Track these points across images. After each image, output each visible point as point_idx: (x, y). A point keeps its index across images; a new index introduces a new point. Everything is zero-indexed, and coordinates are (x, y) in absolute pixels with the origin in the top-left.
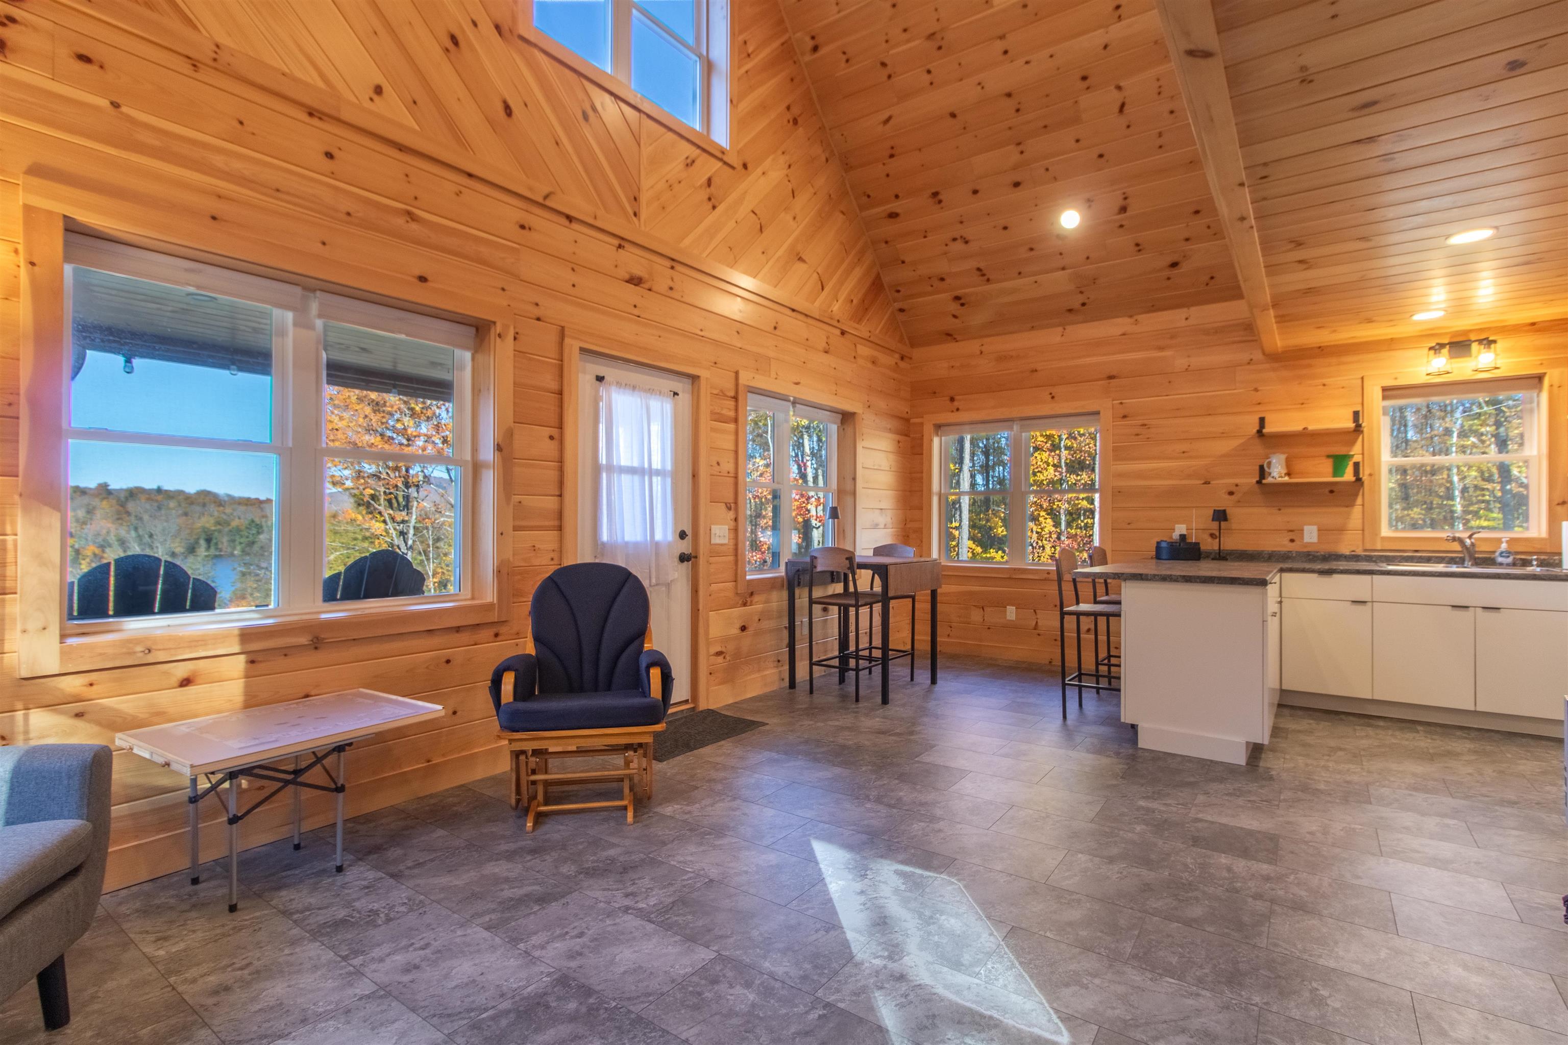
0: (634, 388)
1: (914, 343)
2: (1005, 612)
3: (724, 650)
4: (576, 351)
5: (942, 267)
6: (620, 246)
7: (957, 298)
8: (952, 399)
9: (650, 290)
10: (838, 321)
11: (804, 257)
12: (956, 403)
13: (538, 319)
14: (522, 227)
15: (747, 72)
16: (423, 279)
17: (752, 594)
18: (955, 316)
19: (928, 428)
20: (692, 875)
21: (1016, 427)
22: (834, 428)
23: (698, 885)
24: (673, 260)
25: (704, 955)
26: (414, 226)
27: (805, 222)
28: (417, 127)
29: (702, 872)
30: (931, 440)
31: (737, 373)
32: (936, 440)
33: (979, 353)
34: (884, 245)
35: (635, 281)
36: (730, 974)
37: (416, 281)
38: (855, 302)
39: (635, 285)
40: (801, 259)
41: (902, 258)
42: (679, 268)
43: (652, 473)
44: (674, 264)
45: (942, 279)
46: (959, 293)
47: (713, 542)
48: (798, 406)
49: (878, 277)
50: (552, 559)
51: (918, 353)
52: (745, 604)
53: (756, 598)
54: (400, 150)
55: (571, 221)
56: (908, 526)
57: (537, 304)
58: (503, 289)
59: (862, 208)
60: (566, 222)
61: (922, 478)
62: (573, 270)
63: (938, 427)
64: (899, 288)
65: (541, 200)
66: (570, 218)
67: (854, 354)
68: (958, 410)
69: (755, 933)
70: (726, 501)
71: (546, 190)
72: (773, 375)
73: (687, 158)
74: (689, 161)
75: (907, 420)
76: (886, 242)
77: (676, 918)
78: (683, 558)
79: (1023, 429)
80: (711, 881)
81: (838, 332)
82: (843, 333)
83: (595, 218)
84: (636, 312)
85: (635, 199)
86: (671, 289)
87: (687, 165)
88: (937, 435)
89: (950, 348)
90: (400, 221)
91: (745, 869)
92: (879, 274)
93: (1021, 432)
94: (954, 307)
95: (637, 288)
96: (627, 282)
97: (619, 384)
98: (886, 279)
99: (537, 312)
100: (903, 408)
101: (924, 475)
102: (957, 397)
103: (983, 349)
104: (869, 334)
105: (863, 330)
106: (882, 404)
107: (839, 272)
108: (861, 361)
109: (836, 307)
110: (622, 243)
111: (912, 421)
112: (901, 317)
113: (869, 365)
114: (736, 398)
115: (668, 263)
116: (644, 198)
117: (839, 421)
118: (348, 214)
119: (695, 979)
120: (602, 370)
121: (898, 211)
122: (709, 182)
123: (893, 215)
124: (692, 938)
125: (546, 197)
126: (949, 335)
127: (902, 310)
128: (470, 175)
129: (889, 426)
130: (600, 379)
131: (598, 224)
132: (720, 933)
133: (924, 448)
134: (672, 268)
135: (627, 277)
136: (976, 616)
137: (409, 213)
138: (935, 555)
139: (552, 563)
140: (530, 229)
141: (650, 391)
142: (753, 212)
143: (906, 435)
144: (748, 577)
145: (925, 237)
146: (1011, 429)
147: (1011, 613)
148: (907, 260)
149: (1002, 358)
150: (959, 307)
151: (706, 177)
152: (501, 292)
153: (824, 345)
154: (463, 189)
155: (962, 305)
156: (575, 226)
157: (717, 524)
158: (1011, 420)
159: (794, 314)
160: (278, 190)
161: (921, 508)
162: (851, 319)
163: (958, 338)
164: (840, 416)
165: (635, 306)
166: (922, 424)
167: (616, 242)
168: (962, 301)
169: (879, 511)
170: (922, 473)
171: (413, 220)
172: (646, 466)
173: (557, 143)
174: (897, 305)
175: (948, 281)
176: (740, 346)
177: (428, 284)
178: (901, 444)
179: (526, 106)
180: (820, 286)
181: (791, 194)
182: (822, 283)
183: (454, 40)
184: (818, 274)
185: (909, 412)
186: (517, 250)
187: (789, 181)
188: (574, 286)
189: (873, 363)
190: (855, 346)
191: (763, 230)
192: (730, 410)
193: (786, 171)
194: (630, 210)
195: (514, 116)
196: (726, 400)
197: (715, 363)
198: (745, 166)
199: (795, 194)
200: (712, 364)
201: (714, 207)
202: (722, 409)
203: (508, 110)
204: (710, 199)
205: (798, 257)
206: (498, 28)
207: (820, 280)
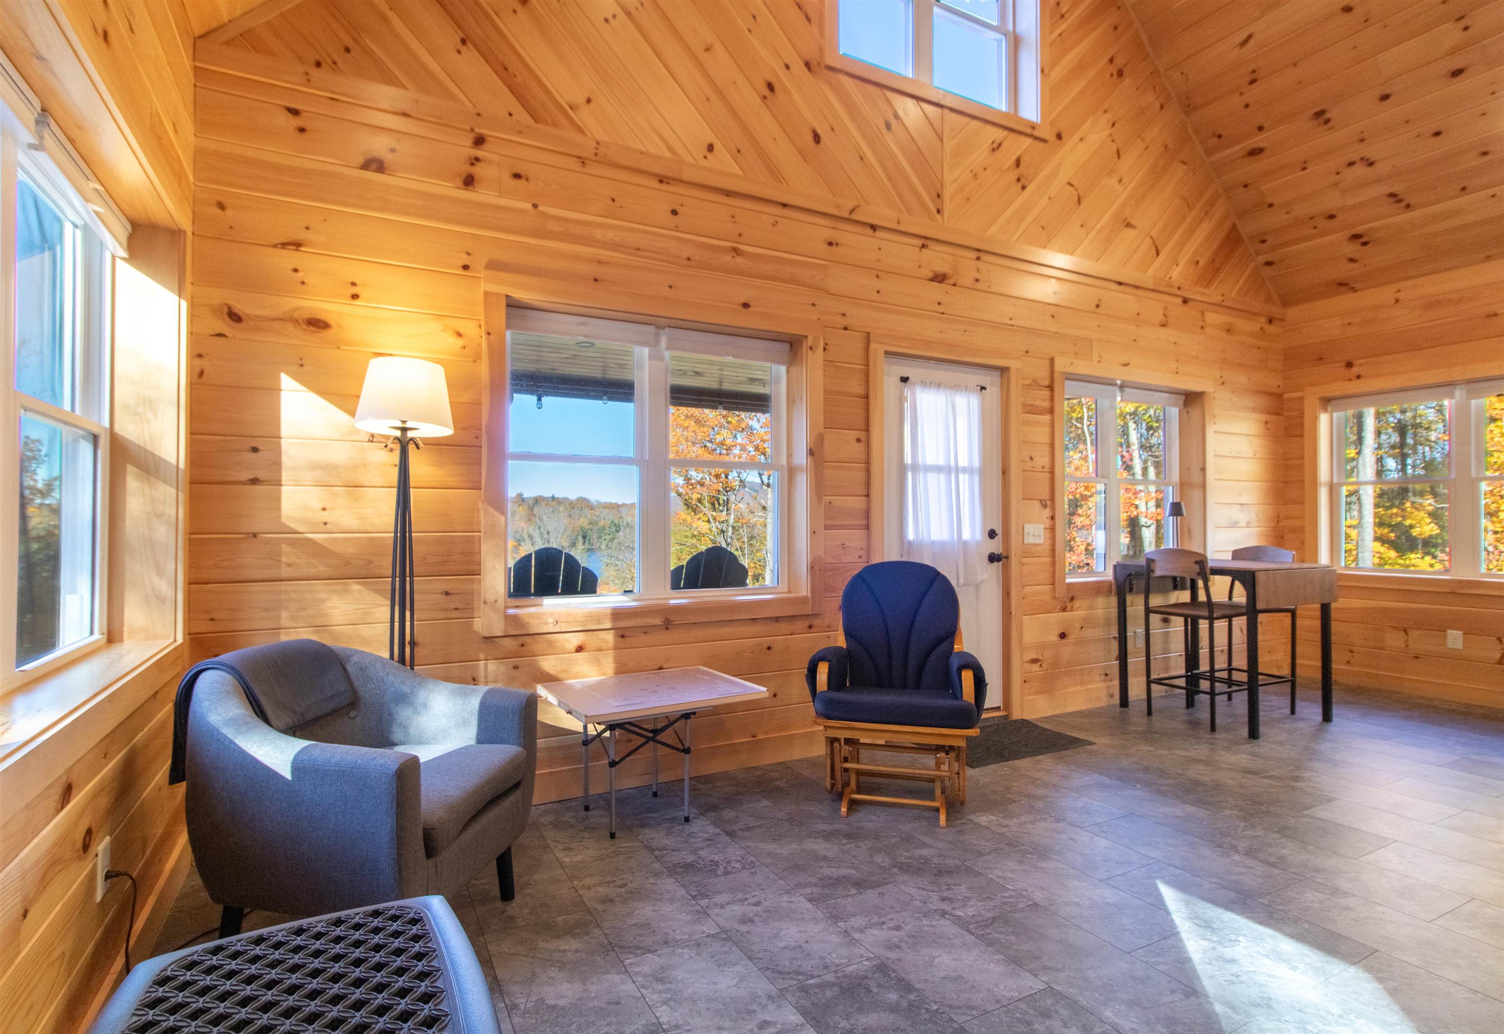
0: (939, 386)
1: (1287, 301)
2: (1445, 637)
3: (1040, 657)
4: (881, 354)
5: (1332, 201)
6: (923, 246)
7: (1356, 237)
8: (1349, 365)
9: (954, 285)
10: (1179, 288)
11: (1132, 222)
12: (1355, 370)
13: (846, 329)
14: (830, 244)
15: (1059, 36)
16: (746, 305)
17: (1072, 599)
18: (1352, 260)
19: (1311, 402)
20: (1013, 893)
21: (1459, 393)
22: (1174, 412)
23: (1021, 906)
24: (979, 250)
25: (1031, 983)
26: (739, 260)
27: (1133, 184)
28: (741, 173)
29: (1024, 893)
30: (1316, 419)
31: (1052, 360)
32: (1324, 420)
33: (1393, 301)
34: (1242, 189)
35: (939, 278)
36: (1065, 1012)
37: (740, 308)
38: (1201, 263)
39: (940, 282)
40: (1129, 225)
41: (1269, 200)
42: (985, 257)
43: (958, 470)
44: (979, 254)
45: (1332, 217)
46: (1357, 230)
47: (1026, 541)
48: (1126, 389)
49: (1234, 228)
50: (860, 557)
51: (1293, 313)
52: (1064, 610)
53: (1077, 604)
54: (728, 195)
55: (875, 230)
56: (1281, 524)
57: (844, 315)
58: (814, 305)
59: (1209, 152)
60: (869, 231)
61: (1302, 465)
62: (878, 276)
63: (1327, 402)
64: (1265, 238)
65: (846, 215)
66: (874, 227)
67: (1200, 324)
68: (1358, 377)
69: (1092, 974)
70: (1041, 498)
71: (851, 204)
72: (1095, 357)
73: (993, 142)
74: (995, 145)
75: (1279, 396)
76: (1246, 186)
77: (997, 935)
78: (993, 558)
79: (1471, 395)
80: (1036, 904)
81: (1179, 301)
82: (1185, 301)
83: (899, 222)
84: (940, 309)
85: (938, 196)
86: (977, 280)
87: (993, 150)
88: (1326, 410)
89: (1345, 301)
90: (727, 258)
91: (1076, 900)
92: (1234, 226)
93: (1469, 399)
94: (1352, 249)
95: (942, 285)
96: (931, 280)
97: (924, 384)
98: (1247, 229)
99: (843, 322)
100: (1273, 382)
101: (1307, 461)
102: (1358, 362)
103: (1400, 295)
104: (1222, 298)
105: (1214, 294)
106: (1242, 379)
107: (1181, 231)
108: (1209, 331)
109: (1176, 273)
110: (925, 242)
111: (1286, 396)
112: (1268, 272)
113: (1223, 335)
114: (1051, 387)
115: (974, 255)
116: (947, 193)
117: (1181, 403)
118: (689, 259)
119: (1022, 1006)
120: (905, 372)
121: (1262, 145)
122: (1018, 163)
123: (1255, 152)
124: (1016, 961)
125: (851, 212)
126: (1344, 285)
127: (1268, 264)
128: (784, 205)
129: (1251, 405)
130: (904, 380)
131: (902, 228)
132: (1049, 964)
133: (1306, 427)
134: (978, 259)
135: (931, 275)
136: (1394, 640)
137: (735, 249)
138: (1324, 559)
139: (860, 560)
140: (837, 244)
141: (956, 387)
142: (1070, 184)
143: (1277, 414)
144: (1068, 580)
145: (1304, 169)
146: (1451, 396)
147: (1455, 639)
148: (1276, 201)
149: (1431, 304)
150: (1360, 248)
151: (1015, 158)
152: (812, 307)
153: (1161, 317)
154: (778, 219)
155: (1365, 244)
156: (879, 234)
157: (1030, 522)
158: (1452, 384)
159: (1121, 287)
160: (638, 249)
161: (1302, 503)
162: (1196, 284)
163: (1357, 286)
164: (1183, 398)
165: (939, 304)
166: (1302, 399)
167: (919, 242)
168: (1364, 240)
169: (1238, 507)
170: (1302, 458)
171: (738, 255)
172: (952, 464)
173: (861, 158)
174: (1262, 259)
175: (1340, 218)
176: (1055, 331)
177: (750, 309)
178: (1269, 425)
179: (833, 129)
180: (1154, 252)
181: (1116, 155)
182: (1156, 247)
183: (770, 87)
184: (1151, 238)
185: (1281, 385)
186: (826, 266)
187: (1113, 141)
188: (878, 292)
189: (1228, 331)
190: (1203, 314)
191: (1082, 201)
192: (1045, 400)
193: (1109, 131)
194: (932, 208)
195: (822, 142)
196: (1040, 389)
197: (1027, 352)
198: (1060, 136)
199: (1120, 155)
200: (1023, 354)
201: (1024, 187)
202: (1035, 400)
203: (817, 137)
204: (1019, 180)
205: (1125, 223)
206: (807, 65)
207: (1154, 244)
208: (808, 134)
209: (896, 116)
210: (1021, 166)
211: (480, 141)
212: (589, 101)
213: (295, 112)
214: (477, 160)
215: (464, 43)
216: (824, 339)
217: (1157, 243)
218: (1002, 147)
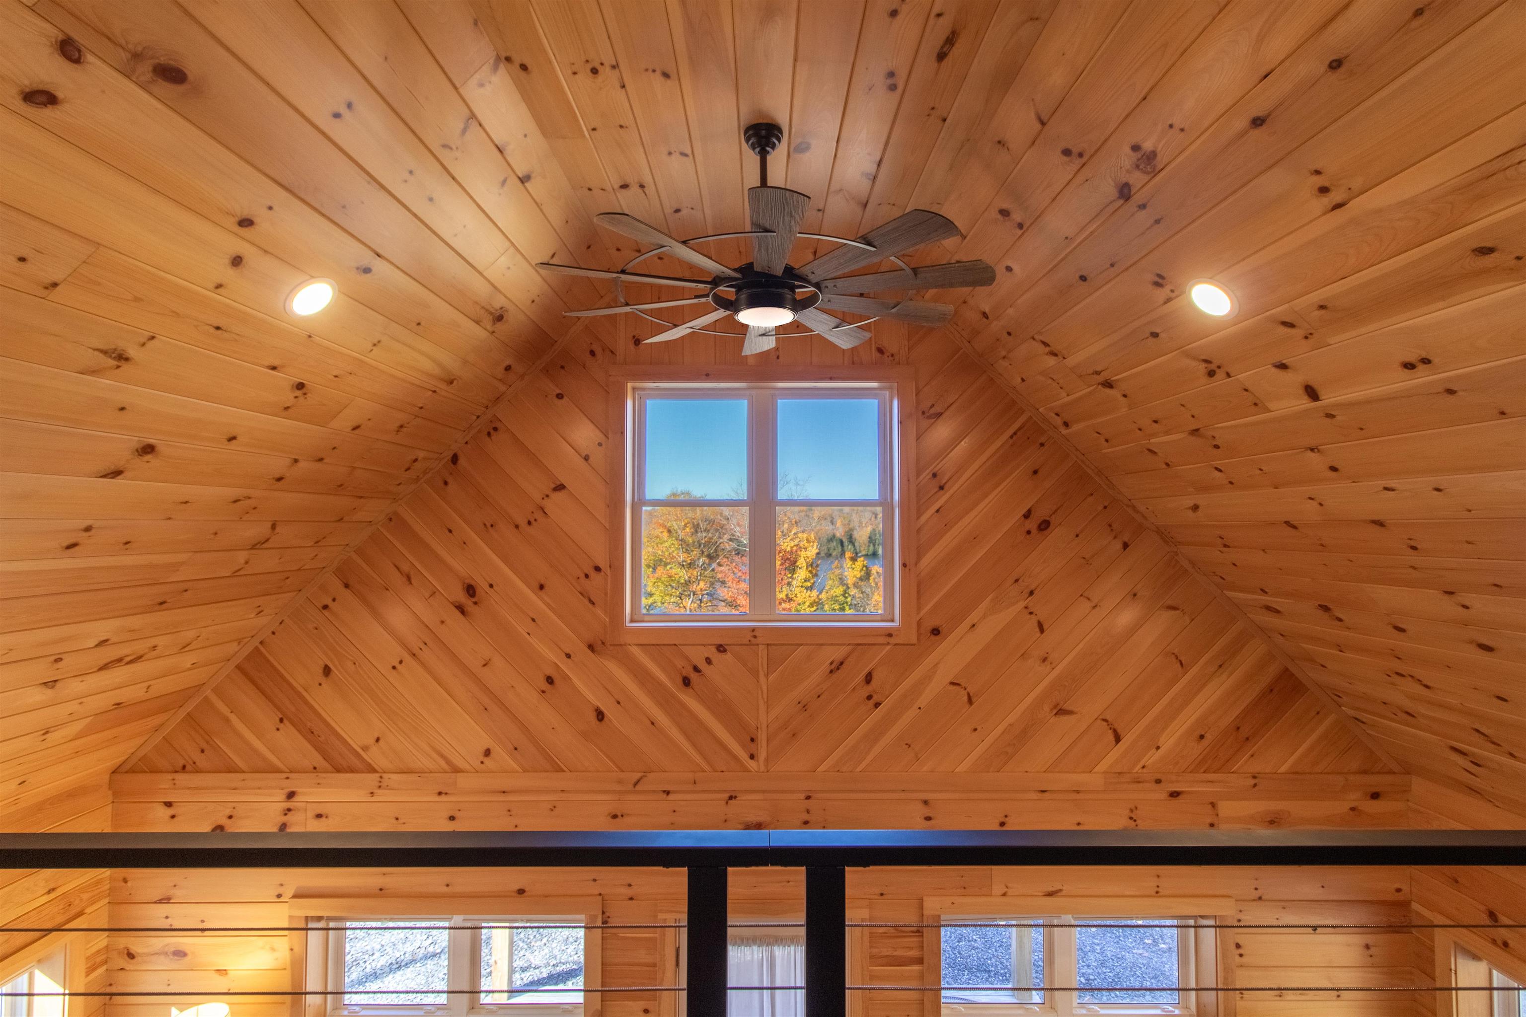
6: (731, 798)
8: (1492, 916)
10: (1161, 780)
11: (1067, 707)
12: (1501, 933)
13: (631, 899)
14: (615, 817)
15: (938, 511)
16: (521, 891)
24: (808, 790)
27: (1070, 658)
28: (518, 769)
31: (921, 900)
32: (1466, 967)
34: (1279, 637)
35: (754, 826)
37: (514, 894)
38: (1211, 736)
40: (1062, 713)
41: (1318, 661)
42: (818, 795)
44: (810, 794)
49: (1285, 672)
54: (503, 794)
55: (668, 794)
57: (630, 885)
60: (661, 796)
64: (1337, 694)
65: (631, 788)
66: (666, 792)
67: (1209, 821)
71: (636, 776)
73: (831, 663)
74: (834, 666)
76: (1282, 635)
81: (1161, 797)
82: (1174, 795)
83: (695, 782)
85: (752, 740)
86: (806, 821)
87: (831, 672)
98: (1308, 677)
99: (630, 892)
104: (1254, 780)
105: (1234, 778)
107: (1167, 698)
109: (1153, 761)
110: (732, 794)
114: (919, 932)
115: (802, 796)
116: (764, 734)
121: (1275, 607)
122: (868, 679)
123: (1272, 610)
125: (636, 784)
127: (1360, 720)
128: (563, 789)
131: (701, 787)
134: (809, 797)
140: (622, 816)
142: (952, 683)
145: (1340, 651)
148: (1328, 666)
151: (864, 674)
152: (591, 884)
154: (555, 805)
156: (673, 796)
159: (1047, 795)
162: (1197, 770)
167: (726, 794)
173: (653, 723)
177: (526, 894)
178: (1373, 951)
179: (618, 703)
180: (1111, 737)
181: (1037, 630)
182: (1115, 731)
183: (550, 680)
184: (1105, 720)
185: (1405, 887)
187: (1031, 613)
189: (1271, 822)
190: (1213, 805)
191: (974, 700)
192: (911, 948)
193: (1022, 604)
194: (743, 755)
195: (605, 719)
196: (904, 937)
197: (882, 894)
198: (935, 632)
199: (1045, 627)
200: (876, 897)
201: (877, 705)
202: (895, 949)
203: (600, 715)
204: (869, 697)
205: (1055, 712)
206: (591, 647)
207: (1111, 729)
208: (592, 716)
209: (696, 669)
210: (874, 682)
211: (291, 795)
212: (378, 740)
213: (169, 804)
214: (289, 810)
215: (281, 720)
216: (603, 913)
217: (1116, 726)
218: (844, 666)
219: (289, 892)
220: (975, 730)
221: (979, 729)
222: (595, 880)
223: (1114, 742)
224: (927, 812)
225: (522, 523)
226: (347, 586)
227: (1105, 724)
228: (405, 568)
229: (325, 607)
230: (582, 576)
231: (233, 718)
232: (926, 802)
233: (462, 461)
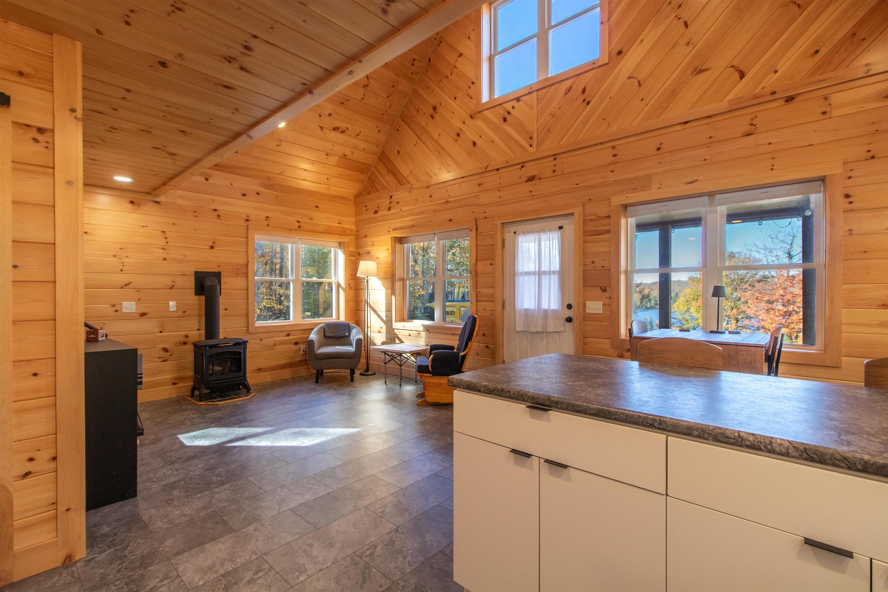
6: (522, 167)
9: (540, 179)
10: (776, 92)
11: (704, 67)
13: (486, 218)
14: (480, 185)
16: (450, 220)
24: (555, 155)
26: (449, 205)
31: (610, 199)
35: (531, 179)
37: (448, 222)
38: (824, 51)
39: (531, 181)
42: (557, 157)
44: (555, 157)
47: (588, 311)
50: (492, 314)
55: (498, 171)
57: (485, 212)
60: (496, 172)
62: (499, 191)
65: (484, 170)
66: (498, 170)
70: (600, 286)
71: (487, 165)
72: (656, 186)
73: (566, 89)
74: (568, 90)
78: (569, 320)
81: (777, 104)
82: (790, 100)
83: (508, 162)
84: (531, 194)
85: (531, 138)
86: (554, 171)
87: (566, 94)
90: (445, 205)
96: (526, 182)
97: (524, 233)
99: (485, 215)
104: (866, 69)
108: (839, 112)
109: (776, 78)
110: (523, 165)
114: (609, 217)
115: (552, 158)
118: (434, 210)
122: (584, 91)
125: (486, 168)
128: (463, 178)
130: (515, 233)
131: (510, 164)
134: (555, 159)
135: (526, 179)
137: (447, 201)
140: (483, 184)
142: (629, 78)
151: (581, 89)
154: (461, 184)
156: (500, 171)
157: (591, 300)
159: (689, 125)
162: (813, 75)
165: (531, 192)
167: (520, 166)
171: (448, 203)
173: (493, 142)
176: (614, 180)
177: (452, 221)
179: (481, 137)
180: (737, 76)
181: (684, 27)
182: (740, 71)
183: (458, 135)
184: (733, 66)
186: (478, 195)
187: (679, 19)
188: (500, 197)
191: (642, 83)
192: (605, 225)
193: (674, 15)
194: (527, 146)
195: (476, 145)
196: (601, 220)
197: (590, 200)
198: (619, 53)
199: (689, 24)
200: (587, 201)
201: (588, 103)
202: (597, 227)
203: (474, 144)
204: (584, 100)
205: (695, 73)
206: (471, 117)
207: (737, 71)
208: (471, 144)
209: (509, 113)
210: (586, 93)
211: (391, 197)
212: (411, 173)
213: (366, 206)
214: (391, 202)
215: (388, 173)
216: (476, 225)
217: (741, 68)
218: (572, 88)
219: (391, 230)
220: (643, 100)
221: (645, 98)
222: (473, 212)
223: (739, 79)
224: (614, 152)
225: (449, 75)
226: (403, 120)
227: (732, 69)
228: (417, 107)
229: (398, 130)
230: (468, 88)
231: (378, 175)
232: (613, 147)
233: (432, 60)
